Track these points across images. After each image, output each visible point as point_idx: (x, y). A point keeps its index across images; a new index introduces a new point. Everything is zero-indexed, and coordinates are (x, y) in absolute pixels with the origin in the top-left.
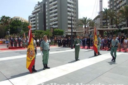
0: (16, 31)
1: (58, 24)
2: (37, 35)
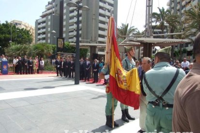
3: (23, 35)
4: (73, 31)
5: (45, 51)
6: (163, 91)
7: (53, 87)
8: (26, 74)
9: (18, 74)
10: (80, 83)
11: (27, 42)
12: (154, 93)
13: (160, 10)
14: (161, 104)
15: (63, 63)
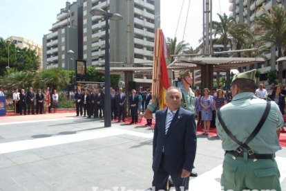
3: (25, 58)
4: (97, 50)
5: (60, 80)
6: (248, 135)
7: (74, 133)
8: (33, 114)
9: (21, 114)
10: (112, 125)
11: (31, 67)
12: (234, 138)
13: (220, 17)
14: (245, 154)
15: (85, 96)
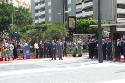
0: (2, 26)
1: (94, 8)
2: (35, 33)
4: (81, 4)
11: (27, 23)
